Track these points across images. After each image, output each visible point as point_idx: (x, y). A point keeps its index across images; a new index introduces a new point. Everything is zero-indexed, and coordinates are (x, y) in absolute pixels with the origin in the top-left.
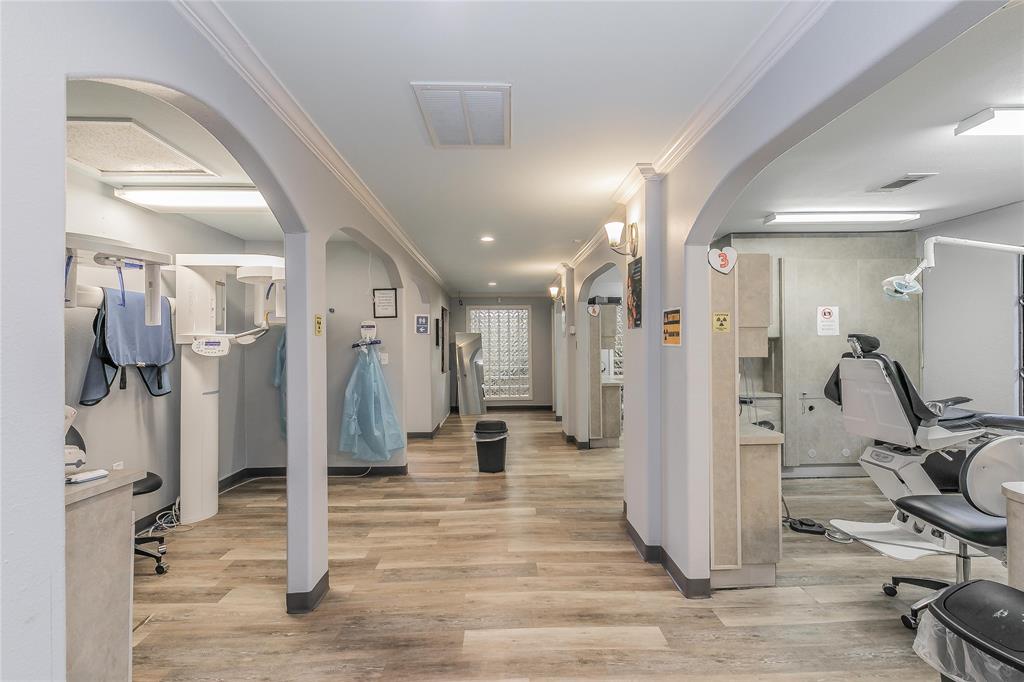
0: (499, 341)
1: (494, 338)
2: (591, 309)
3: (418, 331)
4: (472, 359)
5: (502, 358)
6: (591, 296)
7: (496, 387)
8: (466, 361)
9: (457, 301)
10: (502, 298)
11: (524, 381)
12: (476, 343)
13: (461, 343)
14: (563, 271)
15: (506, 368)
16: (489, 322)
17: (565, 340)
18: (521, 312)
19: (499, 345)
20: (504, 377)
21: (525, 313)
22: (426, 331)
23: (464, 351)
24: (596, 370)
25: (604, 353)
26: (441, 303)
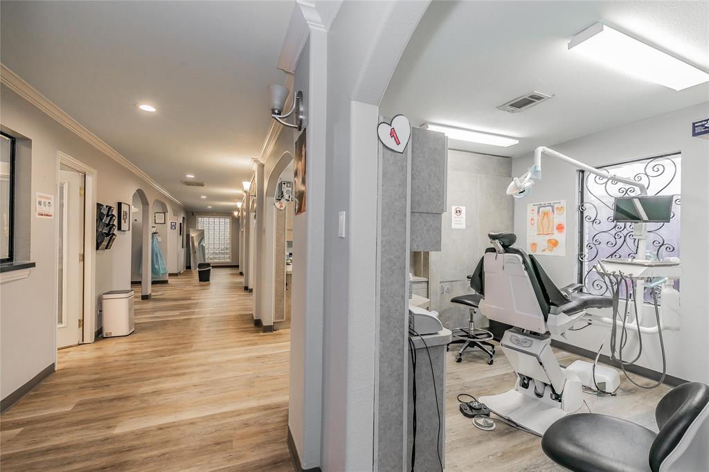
3: (171, 228)
4: (199, 244)
5: (216, 242)
7: (212, 256)
8: (196, 244)
9: (191, 214)
11: (228, 253)
12: (202, 235)
13: (193, 234)
18: (226, 220)
21: (228, 220)
22: (175, 228)
23: (195, 239)
26: (183, 215)
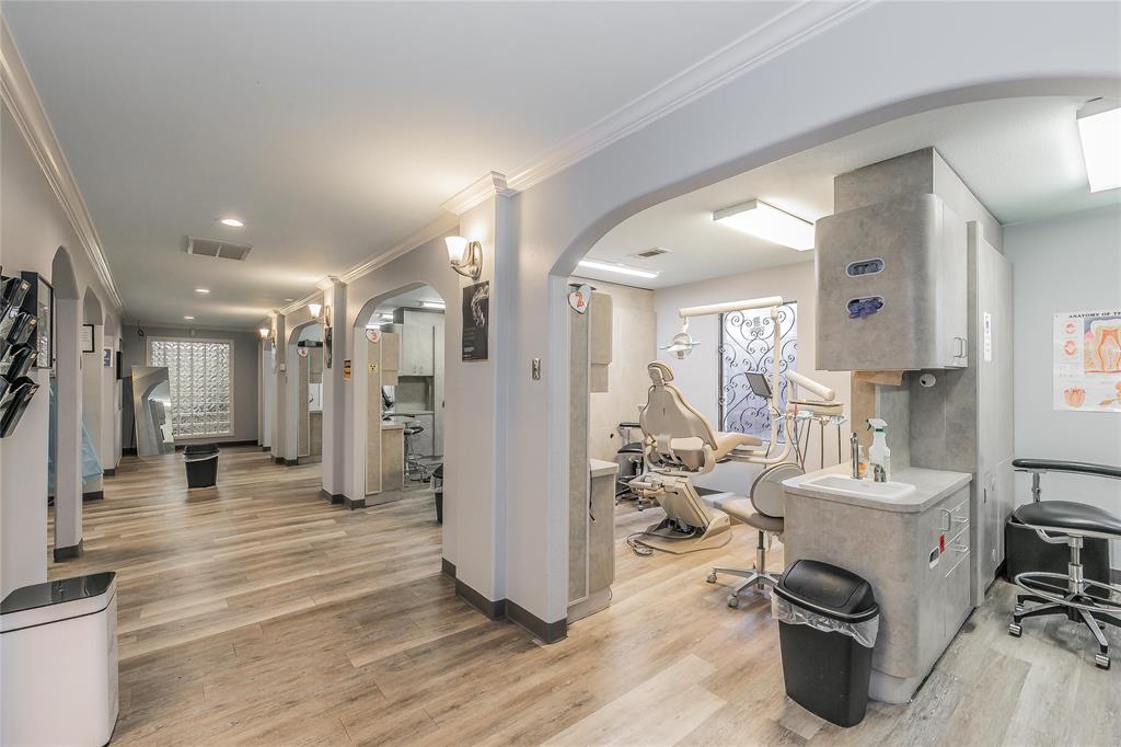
0: (191, 376)
1: (185, 373)
2: (300, 351)
4: (145, 397)
5: (195, 394)
6: (301, 339)
7: (187, 425)
9: (136, 331)
10: (196, 331)
11: (223, 417)
12: (160, 376)
14: (274, 316)
15: (201, 404)
16: (178, 355)
17: (275, 376)
18: (222, 347)
19: (192, 380)
20: (199, 414)
21: (225, 347)
22: (109, 364)
24: (304, 399)
25: (313, 388)
26: (118, 334)
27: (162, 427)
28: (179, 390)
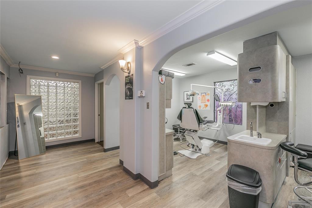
0: (56, 102)
1: (52, 100)
19: (56, 104)
27: (40, 129)
28: (48, 111)
